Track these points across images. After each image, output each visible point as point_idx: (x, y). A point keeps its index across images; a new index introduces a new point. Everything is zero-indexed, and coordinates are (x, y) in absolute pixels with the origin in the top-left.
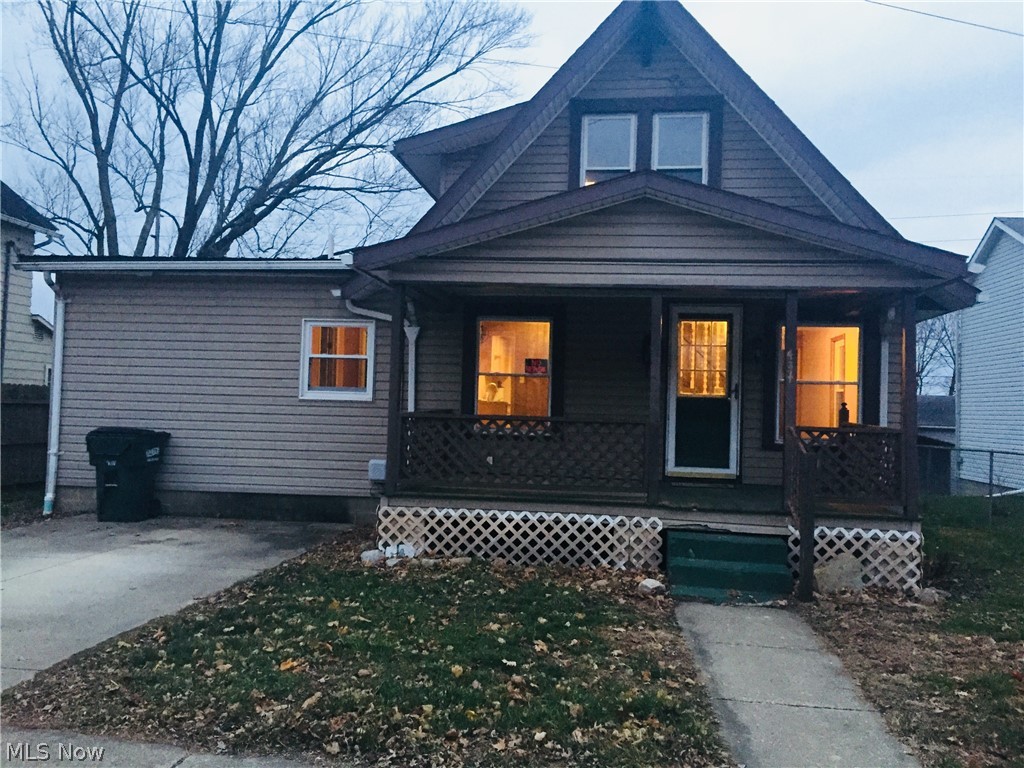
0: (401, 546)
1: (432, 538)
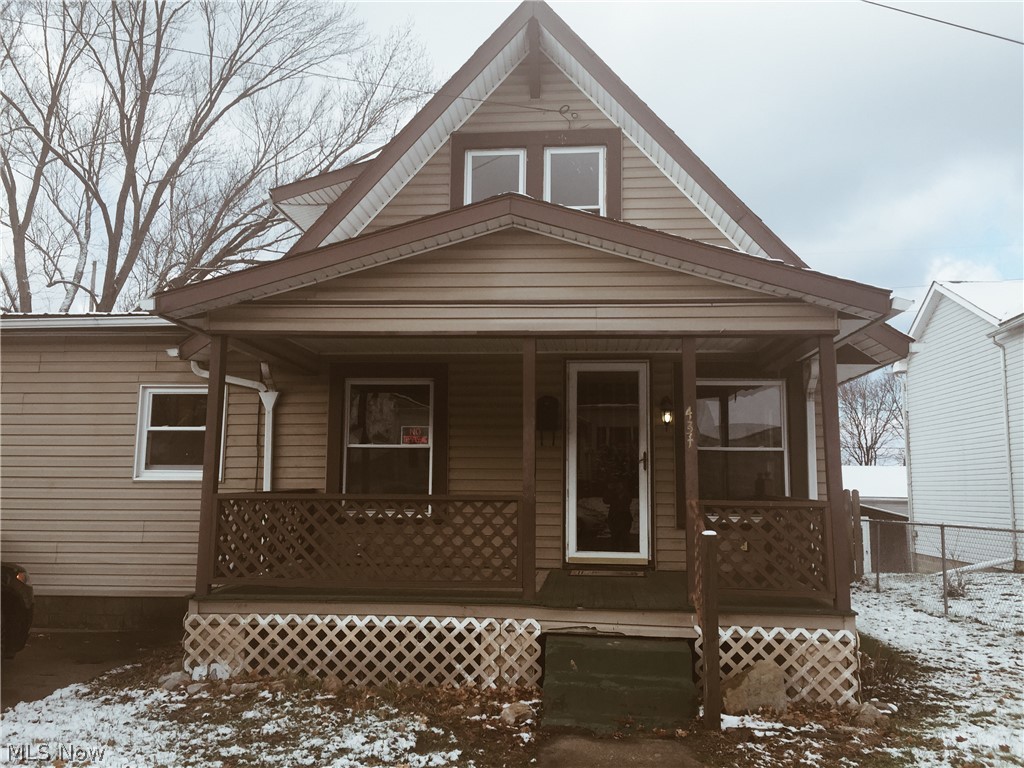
0: (213, 666)
1: (254, 653)
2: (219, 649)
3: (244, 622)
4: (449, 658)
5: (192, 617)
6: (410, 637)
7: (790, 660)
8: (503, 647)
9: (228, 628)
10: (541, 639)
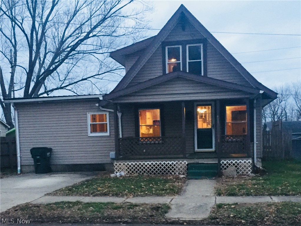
0: (121, 173)
1: (128, 170)
2: (121, 169)
3: (126, 164)
4: (169, 169)
5: (115, 163)
6: (160, 166)
7: (238, 167)
8: (180, 167)
9: (123, 165)
10: (187, 165)
